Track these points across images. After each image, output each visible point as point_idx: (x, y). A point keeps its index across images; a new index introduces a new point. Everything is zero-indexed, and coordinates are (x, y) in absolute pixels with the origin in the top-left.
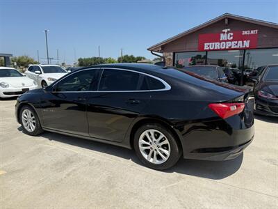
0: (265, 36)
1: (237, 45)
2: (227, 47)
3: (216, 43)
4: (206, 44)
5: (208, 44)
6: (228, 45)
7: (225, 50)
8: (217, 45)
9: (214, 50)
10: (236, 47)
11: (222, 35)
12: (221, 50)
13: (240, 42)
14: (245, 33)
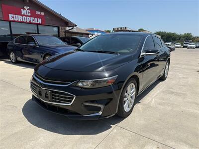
0: (48, 18)
1: (34, 20)
2: (28, 21)
3: (19, 16)
4: (10, 15)
5: (12, 15)
6: (28, 19)
7: (26, 23)
8: (20, 18)
9: (18, 22)
10: (33, 22)
11: (22, 10)
12: (23, 22)
13: (36, 19)
14: (38, 13)
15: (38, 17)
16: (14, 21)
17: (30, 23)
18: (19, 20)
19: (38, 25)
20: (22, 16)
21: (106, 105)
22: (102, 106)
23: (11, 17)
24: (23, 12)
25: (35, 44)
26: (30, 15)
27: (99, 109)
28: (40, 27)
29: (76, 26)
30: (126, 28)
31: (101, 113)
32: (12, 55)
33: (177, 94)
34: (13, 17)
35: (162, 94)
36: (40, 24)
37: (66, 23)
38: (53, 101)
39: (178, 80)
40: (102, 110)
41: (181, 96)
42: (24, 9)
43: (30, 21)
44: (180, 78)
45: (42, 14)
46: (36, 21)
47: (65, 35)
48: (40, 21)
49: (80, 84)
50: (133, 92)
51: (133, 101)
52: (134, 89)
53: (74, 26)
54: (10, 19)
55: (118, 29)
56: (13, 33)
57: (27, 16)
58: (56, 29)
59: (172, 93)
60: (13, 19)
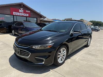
0: (32, 14)
2: (22, 15)
4: (14, 12)
5: (15, 12)
6: (22, 14)
7: (21, 16)
8: (18, 14)
10: (25, 16)
11: (20, 10)
12: (20, 16)
13: (26, 14)
14: (27, 11)
15: (27, 13)
16: (15, 15)
17: (23, 16)
18: (18, 15)
19: (27, 17)
20: (20, 13)
21: (46, 59)
22: (44, 59)
23: (14, 13)
24: (20, 11)
25: (24, 26)
26: (23, 12)
27: (42, 61)
28: (28, 18)
29: (46, 18)
30: (71, 19)
31: (43, 63)
32: (13, 31)
33: (93, 55)
34: (15, 13)
35: (84, 54)
36: (28, 17)
37: (41, 16)
38: (21, 55)
39: (96, 47)
40: (44, 61)
41: (95, 56)
42: (21, 9)
43: (23, 15)
44: (97, 46)
45: (29, 12)
46: (26, 15)
47: (40, 22)
48: (28, 15)
49: (34, 47)
50: (64, 53)
51: (65, 57)
52: (65, 51)
53: (45, 17)
54: (14, 14)
55: (67, 19)
56: (15, 21)
57: (22, 13)
58: (35, 19)
59: (90, 54)
60: (15, 14)
